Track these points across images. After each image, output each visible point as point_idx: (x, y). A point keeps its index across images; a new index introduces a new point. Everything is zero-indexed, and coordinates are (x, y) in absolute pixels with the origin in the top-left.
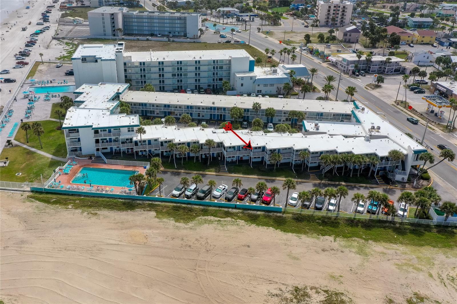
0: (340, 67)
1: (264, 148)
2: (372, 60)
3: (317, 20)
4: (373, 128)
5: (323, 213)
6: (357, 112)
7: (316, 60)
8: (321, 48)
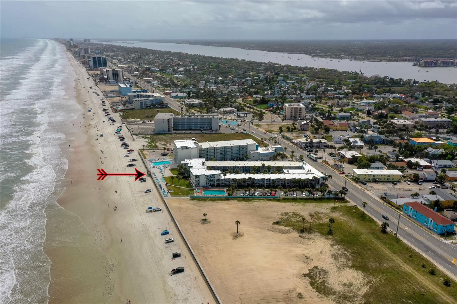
0: (298, 145)
1: (270, 179)
2: (313, 141)
3: (286, 116)
4: (309, 170)
5: (292, 197)
6: (303, 165)
7: (287, 142)
8: (288, 135)
